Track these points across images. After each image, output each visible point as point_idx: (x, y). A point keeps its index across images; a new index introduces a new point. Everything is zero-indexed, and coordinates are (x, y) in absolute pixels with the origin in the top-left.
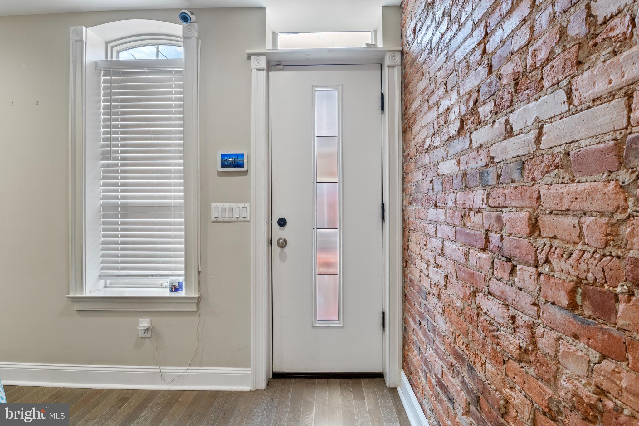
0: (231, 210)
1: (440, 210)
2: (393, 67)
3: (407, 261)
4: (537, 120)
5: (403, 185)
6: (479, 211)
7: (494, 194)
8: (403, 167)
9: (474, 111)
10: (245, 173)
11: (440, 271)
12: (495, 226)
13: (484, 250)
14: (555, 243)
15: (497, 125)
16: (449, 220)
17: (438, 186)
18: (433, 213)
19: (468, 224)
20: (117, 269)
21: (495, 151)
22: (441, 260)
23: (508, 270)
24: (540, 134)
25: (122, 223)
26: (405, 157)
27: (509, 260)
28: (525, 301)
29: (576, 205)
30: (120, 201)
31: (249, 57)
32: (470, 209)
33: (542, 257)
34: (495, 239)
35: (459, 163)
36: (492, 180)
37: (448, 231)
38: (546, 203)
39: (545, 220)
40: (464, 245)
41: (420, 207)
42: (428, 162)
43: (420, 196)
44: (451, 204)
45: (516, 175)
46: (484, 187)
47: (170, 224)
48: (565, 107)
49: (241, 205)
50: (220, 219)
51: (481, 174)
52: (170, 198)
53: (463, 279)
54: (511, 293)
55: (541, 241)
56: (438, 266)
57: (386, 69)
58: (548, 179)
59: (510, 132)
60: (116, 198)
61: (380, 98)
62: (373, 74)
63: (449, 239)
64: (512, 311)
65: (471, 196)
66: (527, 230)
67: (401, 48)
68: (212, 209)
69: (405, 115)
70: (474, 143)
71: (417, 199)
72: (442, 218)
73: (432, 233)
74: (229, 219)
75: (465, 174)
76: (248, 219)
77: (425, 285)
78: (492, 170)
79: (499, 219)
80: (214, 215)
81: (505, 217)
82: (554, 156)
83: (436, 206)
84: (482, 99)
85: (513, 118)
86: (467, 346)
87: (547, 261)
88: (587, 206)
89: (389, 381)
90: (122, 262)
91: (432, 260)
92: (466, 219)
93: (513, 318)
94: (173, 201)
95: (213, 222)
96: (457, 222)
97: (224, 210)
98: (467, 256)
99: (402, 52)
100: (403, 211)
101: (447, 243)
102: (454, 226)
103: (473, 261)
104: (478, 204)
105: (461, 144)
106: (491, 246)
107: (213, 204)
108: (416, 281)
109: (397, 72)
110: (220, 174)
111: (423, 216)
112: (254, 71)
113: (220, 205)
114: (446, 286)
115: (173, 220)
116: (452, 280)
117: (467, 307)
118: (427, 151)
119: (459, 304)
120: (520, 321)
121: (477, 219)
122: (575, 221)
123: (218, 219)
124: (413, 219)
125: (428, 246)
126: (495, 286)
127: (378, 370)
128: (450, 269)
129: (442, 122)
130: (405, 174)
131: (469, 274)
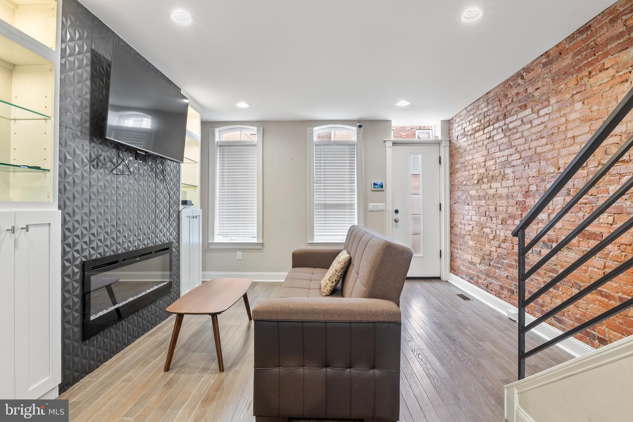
0: (377, 206)
1: (470, 206)
2: (446, 147)
3: (452, 227)
4: (496, 187)
5: (450, 196)
6: (483, 206)
7: (487, 202)
8: (450, 189)
9: (482, 179)
10: (383, 191)
11: (470, 226)
12: (488, 210)
13: (485, 216)
14: (499, 212)
15: (488, 185)
16: (474, 209)
17: (469, 198)
18: (467, 207)
19: (480, 210)
20: (321, 232)
21: (488, 191)
22: (470, 222)
23: (491, 220)
24: (497, 190)
25: (324, 212)
26: (452, 185)
27: (491, 217)
28: (494, 226)
29: (502, 205)
30: (323, 202)
31: (385, 142)
32: (481, 206)
33: (497, 215)
34: (487, 213)
35: (477, 192)
36: (487, 199)
37: (474, 213)
38: (498, 205)
39: (498, 208)
40: (479, 216)
41: (461, 205)
42: (464, 189)
43: (460, 201)
44: (474, 204)
45: (492, 198)
46: (485, 200)
47: (346, 212)
48: (501, 186)
49: (381, 204)
50: (373, 210)
51: (484, 197)
52: (346, 201)
53: (479, 226)
54: (491, 225)
55: (497, 212)
56: (469, 225)
57: (443, 148)
58: (498, 199)
59: (491, 188)
60: (321, 201)
61: (439, 158)
62: (435, 148)
63: (474, 215)
64: (492, 229)
65: (481, 202)
66: (494, 210)
67: (449, 139)
68: (369, 206)
69: (451, 166)
70: (482, 187)
71: (459, 202)
72: (471, 209)
73: (467, 214)
74: (376, 210)
75: (479, 196)
76: (384, 210)
77: (463, 233)
78: (487, 196)
79: (489, 208)
80: (370, 208)
81: (490, 208)
82: (499, 195)
83: (468, 205)
84: (484, 177)
85: (492, 185)
86: (480, 244)
87: (498, 216)
88: (504, 205)
89: (443, 278)
90: (324, 229)
91: (467, 223)
92: (480, 208)
93: (492, 231)
94: (347, 202)
95: (369, 211)
96: (477, 209)
97: (374, 206)
98: (480, 219)
99: (450, 141)
100: (450, 207)
101: (473, 217)
102: (476, 211)
103: (482, 220)
104: (483, 204)
105: (478, 187)
106: (487, 215)
107: (370, 204)
108: (458, 233)
109: (447, 149)
110: (372, 191)
111: (462, 208)
112: (387, 148)
113: (373, 204)
114: (473, 230)
115: (347, 211)
116: (475, 227)
117: (480, 233)
118: (464, 185)
119: (477, 233)
120: (493, 231)
121: (483, 208)
122: (502, 208)
123: (372, 210)
124: (457, 210)
125: (465, 219)
126: (488, 225)
127: (438, 276)
128: (474, 224)
129: (471, 178)
130: (451, 192)
131: (481, 224)
